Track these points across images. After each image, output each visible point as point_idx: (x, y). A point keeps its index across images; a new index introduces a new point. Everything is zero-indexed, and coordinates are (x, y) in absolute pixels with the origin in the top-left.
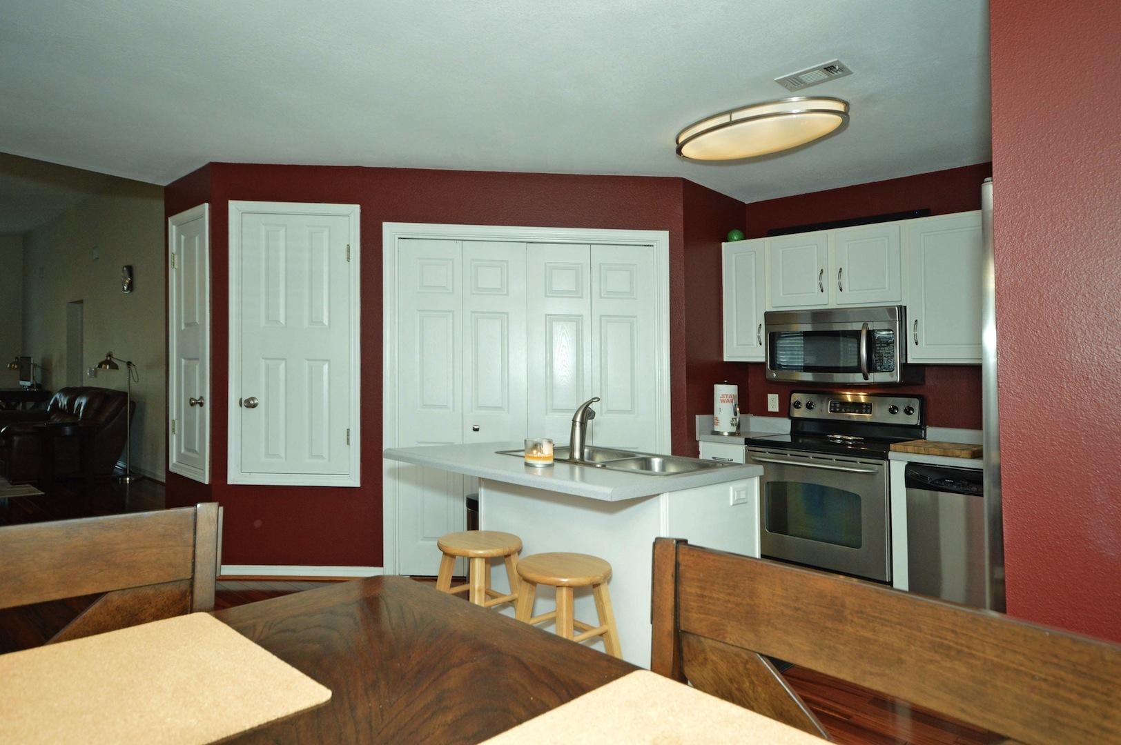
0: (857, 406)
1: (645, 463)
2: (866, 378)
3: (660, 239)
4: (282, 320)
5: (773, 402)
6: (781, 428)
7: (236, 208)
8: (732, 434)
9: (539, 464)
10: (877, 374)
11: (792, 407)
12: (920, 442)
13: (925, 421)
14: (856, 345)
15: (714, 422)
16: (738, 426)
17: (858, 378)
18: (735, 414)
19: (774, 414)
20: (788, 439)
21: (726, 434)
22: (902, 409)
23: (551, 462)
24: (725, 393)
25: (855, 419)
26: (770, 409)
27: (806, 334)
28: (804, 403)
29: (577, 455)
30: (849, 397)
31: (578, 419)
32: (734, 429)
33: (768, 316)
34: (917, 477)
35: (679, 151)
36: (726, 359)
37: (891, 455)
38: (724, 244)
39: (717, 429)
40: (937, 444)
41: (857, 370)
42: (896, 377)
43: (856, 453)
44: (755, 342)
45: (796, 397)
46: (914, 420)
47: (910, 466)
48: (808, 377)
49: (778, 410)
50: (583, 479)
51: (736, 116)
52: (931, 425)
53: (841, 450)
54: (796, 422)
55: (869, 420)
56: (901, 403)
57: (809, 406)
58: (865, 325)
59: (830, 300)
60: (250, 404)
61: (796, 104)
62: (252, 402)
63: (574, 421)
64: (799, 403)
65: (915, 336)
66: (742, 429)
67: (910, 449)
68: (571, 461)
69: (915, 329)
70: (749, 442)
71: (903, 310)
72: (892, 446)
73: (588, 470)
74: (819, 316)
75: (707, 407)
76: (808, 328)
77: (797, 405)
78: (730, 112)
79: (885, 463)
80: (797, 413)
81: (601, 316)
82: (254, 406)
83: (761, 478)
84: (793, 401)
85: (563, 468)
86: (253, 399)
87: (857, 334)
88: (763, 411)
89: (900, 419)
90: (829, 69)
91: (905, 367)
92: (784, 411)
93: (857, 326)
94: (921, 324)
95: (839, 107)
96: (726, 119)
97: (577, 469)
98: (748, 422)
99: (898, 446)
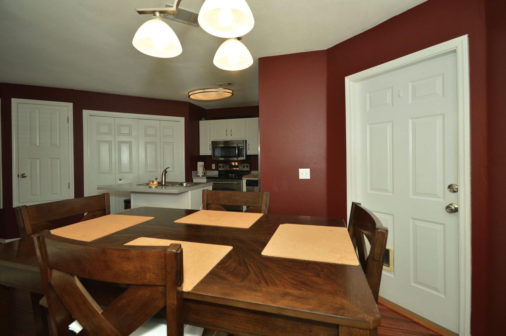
0: (235, 166)
1: (181, 184)
2: (237, 159)
3: (182, 120)
4: (38, 144)
5: (213, 166)
6: (216, 173)
7: (14, 101)
8: (202, 176)
9: (153, 187)
10: (240, 158)
11: (219, 167)
12: (250, 175)
13: (251, 170)
14: (235, 150)
15: (197, 173)
16: (204, 174)
17: (236, 159)
18: (203, 170)
19: (214, 170)
20: (218, 176)
21: (201, 176)
22: (246, 166)
23: (157, 186)
24: (200, 164)
25: (235, 170)
26: (213, 168)
27: (222, 147)
28: (222, 166)
29: (163, 183)
30: (233, 164)
31: (164, 173)
32: (203, 175)
33: (212, 142)
34: (249, 183)
35: (189, 96)
36: (200, 155)
37: (243, 178)
38: (200, 121)
39: (198, 175)
40: (253, 175)
41: (235, 157)
42: (244, 158)
43: (235, 178)
44: (209, 149)
45: (220, 164)
46: (248, 169)
47: (247, 181)
48: (222, 159)
49: (215, 168)
50: (165, 188)
51: (206, 90)
52: (253, 170)
53: (231, 178)
54: (219, 171)
55: (238, 170)
56: (246, 165)
57: (223, 167)
58: (237, 145)
59: (229, 138)
60: (23, 176)
61: (221, 90)
62: (24, 175)
63: (163, 174)
64: (221, 166)
65: (249, 148)
66: (205, 175)
67: (247, 176)
68: (162, 185)
69: (249, 146)
70: (208, 178)
71: (246, 141)
72: (243, 176)
73: (166, 187)
74: (226, 142)
75: (196, 169)
76: (222, 146)
77: (220, 167)
78: (204, 89)
79: (242, 180)
80: (220, 169)
81: (163, 142)
82: (25, 177)
83: (212, 186)
84: (219, 166)
85: (160, 187)
86: (24, 174)
87: (235, 147)
88: (211, 169)
89: (246, 169)
90: (229, 84)
91: (246, 155)
92: (217, 169)
93: (235, 145)
94: (250, 144)
95: (231, 92)
96: (203, 91)
97: (164, 187)
98: (206, 172)
99: (245, 176)
